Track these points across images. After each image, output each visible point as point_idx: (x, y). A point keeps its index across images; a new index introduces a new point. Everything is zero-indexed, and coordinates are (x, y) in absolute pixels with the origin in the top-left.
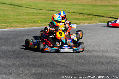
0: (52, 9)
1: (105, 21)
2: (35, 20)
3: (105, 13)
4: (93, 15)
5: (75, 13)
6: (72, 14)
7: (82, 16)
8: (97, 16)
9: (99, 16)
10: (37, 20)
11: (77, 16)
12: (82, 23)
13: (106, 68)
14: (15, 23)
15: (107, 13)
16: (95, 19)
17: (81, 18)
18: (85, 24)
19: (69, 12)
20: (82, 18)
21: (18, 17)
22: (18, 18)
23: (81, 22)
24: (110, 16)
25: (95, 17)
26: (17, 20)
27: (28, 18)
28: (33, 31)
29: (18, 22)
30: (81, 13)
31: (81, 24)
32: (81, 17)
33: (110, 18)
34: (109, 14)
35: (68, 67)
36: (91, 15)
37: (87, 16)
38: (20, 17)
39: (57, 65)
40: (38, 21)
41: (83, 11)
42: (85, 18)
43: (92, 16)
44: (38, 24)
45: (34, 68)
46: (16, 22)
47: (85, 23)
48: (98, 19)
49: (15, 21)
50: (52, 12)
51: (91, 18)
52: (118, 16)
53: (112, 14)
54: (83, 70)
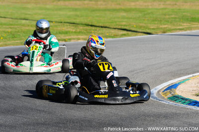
0: (23, 16)
1: (112, 35)
3: (112, 23)
4: (92, 26)
5: (61, 22)
6: (57, 24)
7: (73, 27)
8: (99, 27)
9: (102, 27)
11: (66, 28)
12: (74, 39)
13: (112, 112)
15: (116, 22)
16: (96, 31)
17: (72, 30)
18: (80, 41)
19: (52, 22)
20: (74, 30)
23: (73, 37)
24: (120, 27)
25: (96, 28)
30: (72, 22)
31: (72, 42)
32: (71, 29)
33: (119, 31)
34: (118, 23)
35: (49, 113)
36: (88, 25)
37: (82, 28)
39: (32, 109)
41: (75, 19)
42: (78, 30)
43: (90, 28)
47: (79, 39)
48: (100, 32)
50: (24, 22)
51: (88, 31)
52: (133, 27)
53: (124, 23)
54: (75, 116)
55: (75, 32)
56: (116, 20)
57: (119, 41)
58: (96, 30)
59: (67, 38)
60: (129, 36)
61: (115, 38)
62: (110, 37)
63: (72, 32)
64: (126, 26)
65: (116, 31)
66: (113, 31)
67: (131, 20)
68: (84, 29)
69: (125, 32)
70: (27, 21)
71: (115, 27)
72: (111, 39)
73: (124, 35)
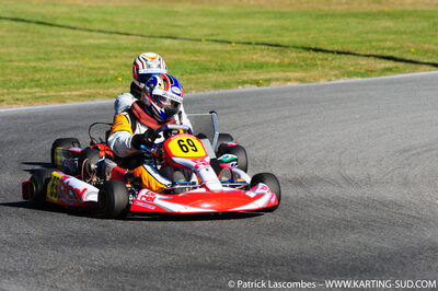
0: (166, 31)
1: (362, 71)
2: (102, 72)
3: (361, 43)
4: (316, 50)
5: (250, 43)
6: (238, 47)
7: (276, 54)
8: (333, 52)
9: (339, 53)
10: (111, 72)
11: (259, 56)
12: (277, 80)
13: (361, 240)
14: (31, 87)
15: (370, 41)
16: (325, 63)
17: (272, 60)
18: (289, 84)
19: (230, 43)
20: (277, 61)
21: (40, 64)
22: (41, 70)
23: (275, 75)
24: (379, 53)
25: (326, 55)
26: (37, 76)
27: (77, 66)
28: (94, 113)
29: (42, 81)
30: (274, 43)
31: (274, 86)
32: (271, 57)
33: (378, 61)
34: (374, 44)
35: (222, 243)
36: (308, 49)
37: (294, 55)
38: (48, 64)
39: (184, 235)
40: (116, 78)
41: (278, 36)
42: (286, 60)
43: (312, 55)
44: (116, 88)
45: (97, 251)
46: (33, 84)
47: (289, 80)
48: (335, 63)
49: (31, 77)
50: (167, 42)
51: (309, 62)
52: (409, 51)
53: (389, 44)
54: (277, 251)
55: (280, 65)
56: (370, 36)
57: (376, 83)
58: (326, 59)
59: (262, 77)
60: (400, 72)
61: (368, 76)
62: (357, 74)
63: (273, 65)
64: (394, 50)
65: (371, 61)
66: (364, 62)
67: (404, 36)
68: (299, 58)
69: (390, 64)
70: (176, 42)
71: (368, 53)
72: (360, 79)
73: (389, 70)
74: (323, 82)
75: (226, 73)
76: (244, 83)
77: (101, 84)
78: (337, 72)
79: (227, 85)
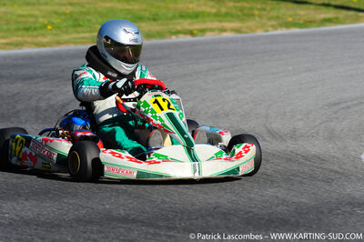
55: (216, 15)
57: (314, 34)
58: (265, 10)
59: (197, 27)
61: (306, 27)
62: (295, 25)
63: (209, 15)
68: (236, 7)
72: (297, 30)
74: (260, 33)
75: (160, 22)
76: (178, 32)
77: (30, 33)
78: (274, 23)
79: (160, 35)
